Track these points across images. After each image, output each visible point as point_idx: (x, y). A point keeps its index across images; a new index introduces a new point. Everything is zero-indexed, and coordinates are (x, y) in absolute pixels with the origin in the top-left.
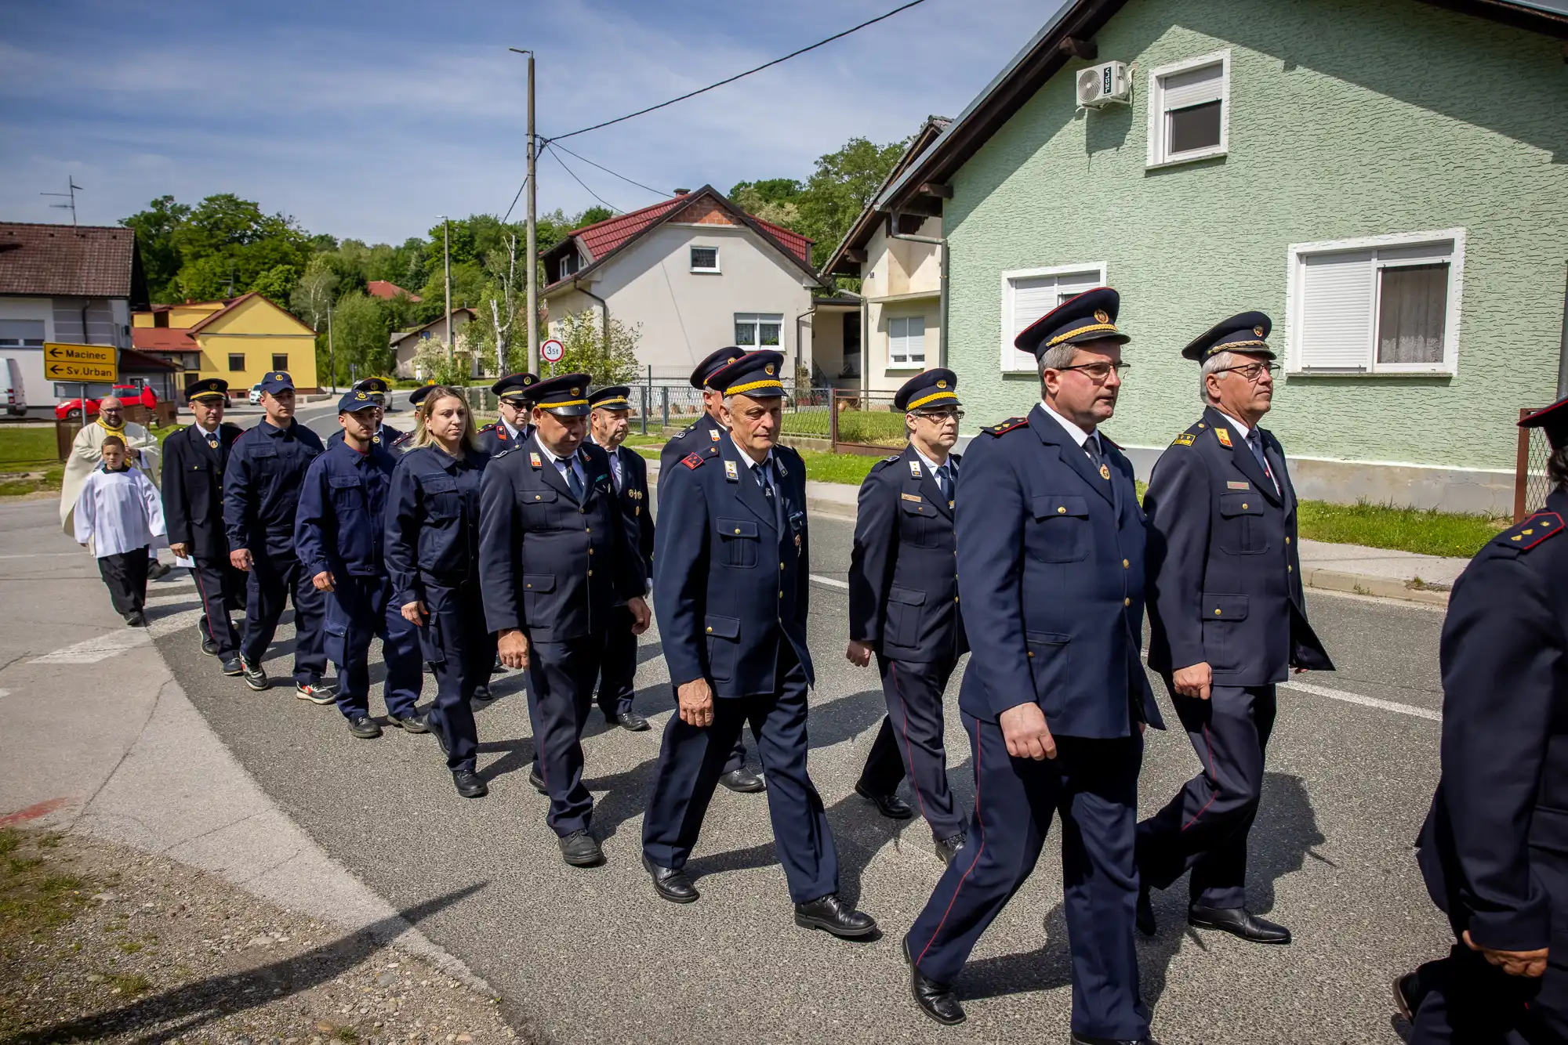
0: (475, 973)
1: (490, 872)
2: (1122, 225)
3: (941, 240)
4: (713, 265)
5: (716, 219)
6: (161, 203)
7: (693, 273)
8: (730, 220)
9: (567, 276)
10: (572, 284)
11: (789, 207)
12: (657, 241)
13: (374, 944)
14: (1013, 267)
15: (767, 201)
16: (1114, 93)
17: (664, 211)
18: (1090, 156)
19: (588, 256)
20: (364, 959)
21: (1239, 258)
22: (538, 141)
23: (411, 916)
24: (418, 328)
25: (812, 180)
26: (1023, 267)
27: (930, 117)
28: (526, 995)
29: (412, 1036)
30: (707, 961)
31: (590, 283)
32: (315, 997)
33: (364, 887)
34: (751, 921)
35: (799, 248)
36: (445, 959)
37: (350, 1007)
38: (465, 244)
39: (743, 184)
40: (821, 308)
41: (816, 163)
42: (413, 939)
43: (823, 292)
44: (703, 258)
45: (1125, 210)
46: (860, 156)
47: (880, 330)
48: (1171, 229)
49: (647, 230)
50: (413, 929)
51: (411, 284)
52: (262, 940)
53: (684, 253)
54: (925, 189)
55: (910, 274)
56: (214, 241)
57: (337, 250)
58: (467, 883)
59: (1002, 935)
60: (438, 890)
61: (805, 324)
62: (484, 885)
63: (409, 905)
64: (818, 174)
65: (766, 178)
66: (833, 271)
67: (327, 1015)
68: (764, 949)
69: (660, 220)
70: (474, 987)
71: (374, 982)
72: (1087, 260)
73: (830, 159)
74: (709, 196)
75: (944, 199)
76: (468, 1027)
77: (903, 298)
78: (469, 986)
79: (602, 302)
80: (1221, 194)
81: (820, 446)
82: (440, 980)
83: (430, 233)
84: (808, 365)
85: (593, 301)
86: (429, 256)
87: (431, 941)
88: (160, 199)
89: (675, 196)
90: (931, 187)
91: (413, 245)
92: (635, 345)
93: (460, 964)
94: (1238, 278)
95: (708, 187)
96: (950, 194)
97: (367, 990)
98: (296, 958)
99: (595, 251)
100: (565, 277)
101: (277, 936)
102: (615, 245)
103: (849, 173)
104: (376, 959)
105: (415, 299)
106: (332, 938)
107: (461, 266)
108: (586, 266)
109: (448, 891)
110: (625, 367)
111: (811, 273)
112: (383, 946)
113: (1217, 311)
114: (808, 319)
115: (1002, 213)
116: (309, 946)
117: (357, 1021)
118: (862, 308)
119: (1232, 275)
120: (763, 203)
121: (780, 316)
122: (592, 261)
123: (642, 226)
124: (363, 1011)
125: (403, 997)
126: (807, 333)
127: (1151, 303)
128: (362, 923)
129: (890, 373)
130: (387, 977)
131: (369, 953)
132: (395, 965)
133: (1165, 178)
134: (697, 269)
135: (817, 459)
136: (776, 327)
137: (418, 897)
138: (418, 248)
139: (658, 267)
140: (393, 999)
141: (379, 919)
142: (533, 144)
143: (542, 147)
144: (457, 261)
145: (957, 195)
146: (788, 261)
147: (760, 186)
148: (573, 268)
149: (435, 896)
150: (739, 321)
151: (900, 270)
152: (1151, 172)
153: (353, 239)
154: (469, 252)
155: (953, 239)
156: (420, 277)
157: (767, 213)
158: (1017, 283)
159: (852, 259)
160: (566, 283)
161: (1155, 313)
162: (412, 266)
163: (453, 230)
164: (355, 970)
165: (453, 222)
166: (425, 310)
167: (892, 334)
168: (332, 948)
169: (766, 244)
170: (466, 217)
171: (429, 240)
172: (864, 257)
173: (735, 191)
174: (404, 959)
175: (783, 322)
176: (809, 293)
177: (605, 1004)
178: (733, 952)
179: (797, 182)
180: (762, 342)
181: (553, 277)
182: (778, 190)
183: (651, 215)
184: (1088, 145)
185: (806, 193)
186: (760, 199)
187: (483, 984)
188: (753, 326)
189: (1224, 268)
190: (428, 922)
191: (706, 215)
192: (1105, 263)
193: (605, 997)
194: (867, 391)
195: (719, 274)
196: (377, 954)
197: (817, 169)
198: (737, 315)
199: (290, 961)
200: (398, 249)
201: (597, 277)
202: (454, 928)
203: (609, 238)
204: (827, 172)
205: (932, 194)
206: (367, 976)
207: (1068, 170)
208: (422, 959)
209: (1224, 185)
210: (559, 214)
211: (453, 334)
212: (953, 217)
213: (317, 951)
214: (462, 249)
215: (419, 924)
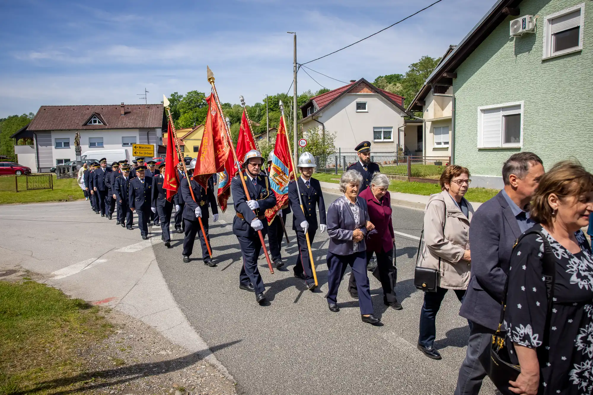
0: (229, 373)
1: (244, 337)
2: (531, 85)
3: (452, 95)
4: (365, 109)
5: (366, 91)
6: (174, 95)
7: (357, 112)
8: (372, 91)
9: (310, 115)
10: (311, 118)
11: (398, 85)
12: (344, 100)
13: (199, 358)
14: (482, 105)
15: (390, 83)
16: (527, 29)
17: (346, 89)
18: (516, 57)
19: (317, 107)
20: (194, 363)
21: (588, 95)
22: (298, 65)
23: (213, 350)
24: (258, 136)
25: (407, 74)
26: (487, 104)
27: (451, 45)
28: (245, 383)
29: (204, 393)
30: (314, 379)
31: (318, 117)
32: (175, 375)
33: (199, 337)
34: (335, 365)
35: (399, 101)
36: (221, 367)
37: (185, 380)
38: (276, 104)
39: (380, 77)
40: (408, 124)
41: (409, 67)
42: (211, 358)
43: (409, 118)
44: (361, 106)
45: (532, 78)
46: (427, 63)
47: (430, 132)
48: (554, 85)
49: (339, 96)
50: (212, 355)
51: (256, 120)
52: (163, 353)
53: (353, 105)
54: (445, 75)
55: (443, 110)
56: (190, 107)
57: (231, 108)
58: (235, 339)
59: (436, 383)
60: (224, 341)
61: (402, 130)
62: (240, 341)
63: (213, 346)
64: (410, 71)
65: (389, 74)
66: (411, 109)
67: (178, 381)
68: (337, 377)
69: (345, 92)
70: (228, 378)
71: (196, 372)
72: (515, 100)
73: (414, 65)
74: (363, 83)
75: (453, 79)
76: (223, 392)
77: (440, 119)
78: (227, 378)
79: (322, 124)
80: (579, 68)
81: (403, 179)
82: (217, 374)
83: (264, 101)
84: (403, 147)
85: (319, 124)
86: (263, 109)
87: (217, 359)
88: (173, 94)
89: (350, 83)
90: (447, 74)
91: (257, 105)
92: (334, 140)
93: (225, 369)
94: (587, 104)
95: (363, 79)
96: (456, 76)
97: (193, 374)
98: (173, 360)
99: (320, 105)
100: (309, 115)
101: (168, 351)
102: (327, 103)
103: (422, 71)
104: (198, 363)
105: (258, 125)
106: (185, 354)
107: (274, 112)
108: (316, 111)
109: (228, 342)
110: (330, 149)
111: (403, 110)
112: (202, 359)
113: (576, 119)
114: (403, 128)
115: (477, 83)
116: (178, 356)
117: (187, 385)
118: (423, 124)
119: (584, 103)
120: (388, 84)
121: (391, 128)
122: (318, 109)
123: (338, 95)
124: (190, 382)
125: (204, 379)
126: (402, 134)
127: (544, 117)
128: (196, 351)
129: (435, 149)
130: (201, 371)
131: (197, 361)
132: (204, 367)
133: (551, 63)
134: (358, 111)
135: (402, 184)
136: (390, 132)
137: (216, 343)
138: (259, 106)
139: (344, 110)
140: (200, 379)
141: (202, 349)
142: (296, 67)
143: (299, 67)
144: (273, 111)
145: (459, 76)
146: (394, 106)
147: (386, 77)
148: (312, 111)
149: (222, 343)
150: (375, 130)
151: (439, 108)
152: (544, 61)
153: (237, 104)
154: (277, 107)
155: (458, 94)
156: (260, 117)
157: (389, 88)
158: (484, 111)
159: (419, 104)
160: (309, 117)
161: (546, 121)
162: (257, 113)
163: (272, 99)
164: (190, 367)
165: (272, 96)
166: (261, 129)
167: (436, 134)
168: (185, 358)
169: (386, 100)
170: (276, 94)
171: (263, 103)
172: (424, 103)
173: (377, 80)
174: (207, 365)
175: (392, 130)
176: (403, 118)
177: (272, 390)
178: (325, 376)
179: (401, 75)
180: (384, 138)
181: (305, 115)
182: (393, 79)
183: (341, 91)
184: (515, 52)
185: (405, 79)
186: (387, 82)
187: (232, 377)
188: (381, 132)
189: (580, 100)
190: (218, 352)
191: (362, 89)
192: (523, 101)
193: (273, 388)
194: (425, 157)
195: (367, 112)
196: (199, 362)
197: (409, 69)
198: (374, 128)
199: (170, 361)
200: (252, 107)
201: (321, 115)
202: (226, 355)
203: (325, 100)
204: (413, 70)
205: (448, 77)
206: (194, 369)
207: (506, 63)
208: (213, 366)
209: (581, 64)
210: (309, 92)
211: (269, 137)
212: (457, 86)
213: (180, 358)
214: (274, 106)
215: (215, 353)
